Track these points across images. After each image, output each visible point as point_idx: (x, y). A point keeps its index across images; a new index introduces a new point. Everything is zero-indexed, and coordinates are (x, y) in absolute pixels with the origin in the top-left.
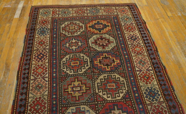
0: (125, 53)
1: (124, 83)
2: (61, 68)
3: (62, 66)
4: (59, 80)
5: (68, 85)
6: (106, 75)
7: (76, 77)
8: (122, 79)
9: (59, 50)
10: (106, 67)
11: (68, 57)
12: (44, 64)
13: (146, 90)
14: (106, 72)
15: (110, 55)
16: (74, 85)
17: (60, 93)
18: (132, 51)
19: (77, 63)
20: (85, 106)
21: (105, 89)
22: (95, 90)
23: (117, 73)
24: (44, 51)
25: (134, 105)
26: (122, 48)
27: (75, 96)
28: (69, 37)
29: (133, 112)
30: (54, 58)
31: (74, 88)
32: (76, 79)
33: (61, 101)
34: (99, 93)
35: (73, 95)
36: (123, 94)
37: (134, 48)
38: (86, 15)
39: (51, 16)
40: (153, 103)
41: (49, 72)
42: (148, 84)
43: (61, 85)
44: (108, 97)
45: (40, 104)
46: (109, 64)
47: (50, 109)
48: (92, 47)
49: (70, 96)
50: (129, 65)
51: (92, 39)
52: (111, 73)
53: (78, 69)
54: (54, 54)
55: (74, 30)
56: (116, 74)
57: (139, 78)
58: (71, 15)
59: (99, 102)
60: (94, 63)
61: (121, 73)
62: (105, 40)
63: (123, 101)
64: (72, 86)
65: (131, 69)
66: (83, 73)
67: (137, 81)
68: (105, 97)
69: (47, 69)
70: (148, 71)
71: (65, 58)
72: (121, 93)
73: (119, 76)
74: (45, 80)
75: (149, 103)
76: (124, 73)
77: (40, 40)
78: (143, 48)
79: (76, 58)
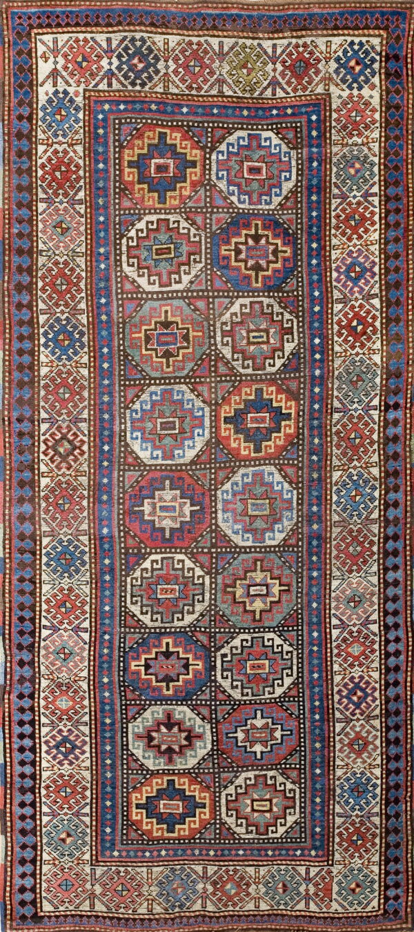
0: (107, 694)
1: (132, 596)
2: (298, 654)
3: (295, 661)
4: (302, 618)
5: (279, 602)
6: (176, 623)
7: (257, 624)
8: (135, 609)
9: (304, 714)
10: (171, 649)
11: (279, 691)
12: (345, 669)
13: (77, 571)
14: (175, 632)
15: (154, 689)
16: (265, 603)
17: (302, 582)
18: (83, 698)
19: (253, 667)
20: (241, 544)
21: (186, 585)
22: (211, 583)
23: (146, 627)
24: (348, 713)
25: (120, 537)
26: (113, 711)
27: (264, 571)
28: (272, 765)
29: (127, 521)
30: (317, 690)
31: (265, 592)
32: (258, 617)
33: (298, 562)
34: (202, 573)
35: (269, 574)
36: (143, 566)
37: (73, 708)
38: (211, 870)
39: (335, 870)
40: (71, 534)
41: (331, 643)
42: (66, 587)
43: (298, 603)
44: (183, 561)
45: (349, 556)
46: (163, 658)
47: (326, 543)
48: (203, 719)
49: (276, 572)
50: (106, 651)
51: (202, 753)
52: (161, 628)
53: (252, 646)
54: (317, 703)
55: (256, 797)
56: (150, 624)
57: (87, 608)
58: (263, 871)
59: (206, 550)
60: (205, 663)
61: (135, 628)
62: (159, 747)
63: (145, 548)
64: (269, 599)
65: (102, 637)
66: (238, 633)
67: (96, 598)
68: (189, 564)
69: (335, 651)
70: (54, 626)
71: (286, 685)
72: (146, 569)
73: (141, 617)
74: (340, 620)
75: (81, 538)
76: (125, 627)
77: (365, 755)
78: (46, 708)
79: (253, 685)
